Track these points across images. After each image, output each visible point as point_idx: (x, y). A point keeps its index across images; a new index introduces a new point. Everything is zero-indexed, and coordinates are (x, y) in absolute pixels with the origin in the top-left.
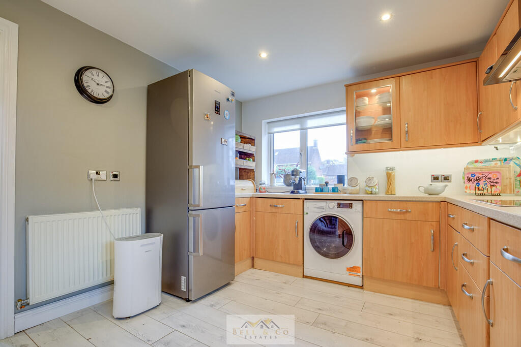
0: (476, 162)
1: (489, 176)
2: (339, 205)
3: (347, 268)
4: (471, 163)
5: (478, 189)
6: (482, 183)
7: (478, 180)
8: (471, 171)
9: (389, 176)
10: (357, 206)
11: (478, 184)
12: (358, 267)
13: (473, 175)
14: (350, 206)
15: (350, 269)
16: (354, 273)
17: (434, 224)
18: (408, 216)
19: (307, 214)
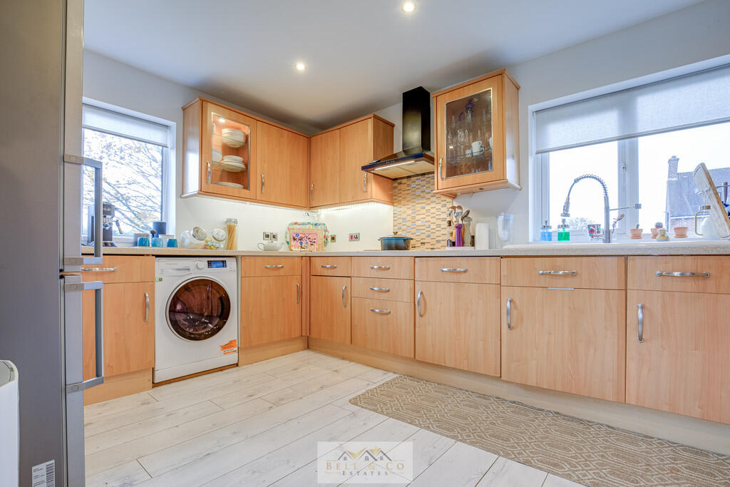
0: (296, 223)
1: (310, 236)
2: (210, 263)
3: (222, 347)
4: (291, 224)
5: (302, 247)
6: (304, 242)
7: (301, 239)
8: (295, 231)
9: (231, 230)
10: (231, 263)
11: (301, 243)
12: (234, 341)
13: (297, 235)
14: (224, 264)
15: (224, 347)
16: (230, 350)
17: (298, 277)
18: (282, 272)
19: (161, 280)
